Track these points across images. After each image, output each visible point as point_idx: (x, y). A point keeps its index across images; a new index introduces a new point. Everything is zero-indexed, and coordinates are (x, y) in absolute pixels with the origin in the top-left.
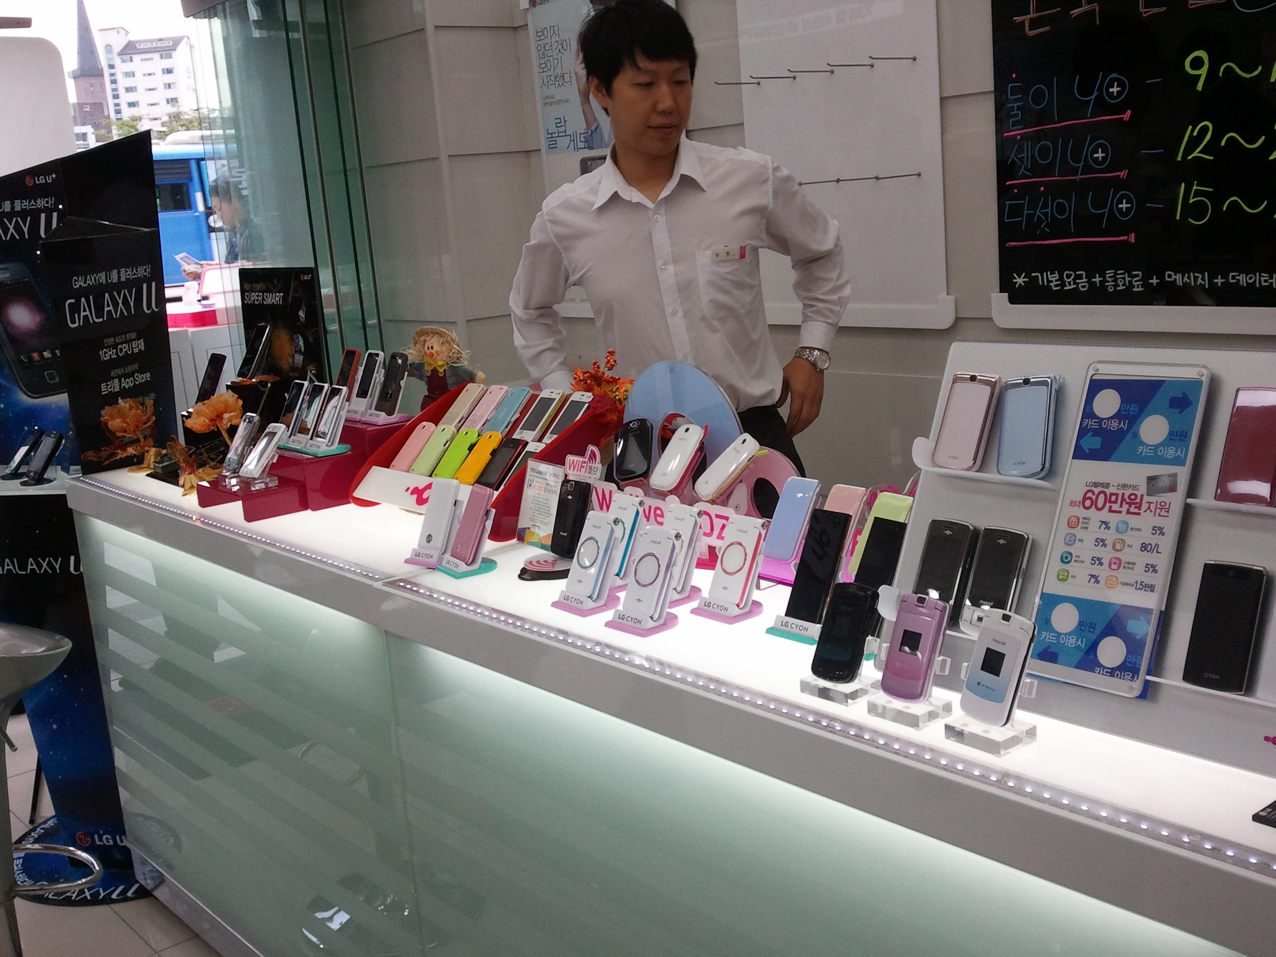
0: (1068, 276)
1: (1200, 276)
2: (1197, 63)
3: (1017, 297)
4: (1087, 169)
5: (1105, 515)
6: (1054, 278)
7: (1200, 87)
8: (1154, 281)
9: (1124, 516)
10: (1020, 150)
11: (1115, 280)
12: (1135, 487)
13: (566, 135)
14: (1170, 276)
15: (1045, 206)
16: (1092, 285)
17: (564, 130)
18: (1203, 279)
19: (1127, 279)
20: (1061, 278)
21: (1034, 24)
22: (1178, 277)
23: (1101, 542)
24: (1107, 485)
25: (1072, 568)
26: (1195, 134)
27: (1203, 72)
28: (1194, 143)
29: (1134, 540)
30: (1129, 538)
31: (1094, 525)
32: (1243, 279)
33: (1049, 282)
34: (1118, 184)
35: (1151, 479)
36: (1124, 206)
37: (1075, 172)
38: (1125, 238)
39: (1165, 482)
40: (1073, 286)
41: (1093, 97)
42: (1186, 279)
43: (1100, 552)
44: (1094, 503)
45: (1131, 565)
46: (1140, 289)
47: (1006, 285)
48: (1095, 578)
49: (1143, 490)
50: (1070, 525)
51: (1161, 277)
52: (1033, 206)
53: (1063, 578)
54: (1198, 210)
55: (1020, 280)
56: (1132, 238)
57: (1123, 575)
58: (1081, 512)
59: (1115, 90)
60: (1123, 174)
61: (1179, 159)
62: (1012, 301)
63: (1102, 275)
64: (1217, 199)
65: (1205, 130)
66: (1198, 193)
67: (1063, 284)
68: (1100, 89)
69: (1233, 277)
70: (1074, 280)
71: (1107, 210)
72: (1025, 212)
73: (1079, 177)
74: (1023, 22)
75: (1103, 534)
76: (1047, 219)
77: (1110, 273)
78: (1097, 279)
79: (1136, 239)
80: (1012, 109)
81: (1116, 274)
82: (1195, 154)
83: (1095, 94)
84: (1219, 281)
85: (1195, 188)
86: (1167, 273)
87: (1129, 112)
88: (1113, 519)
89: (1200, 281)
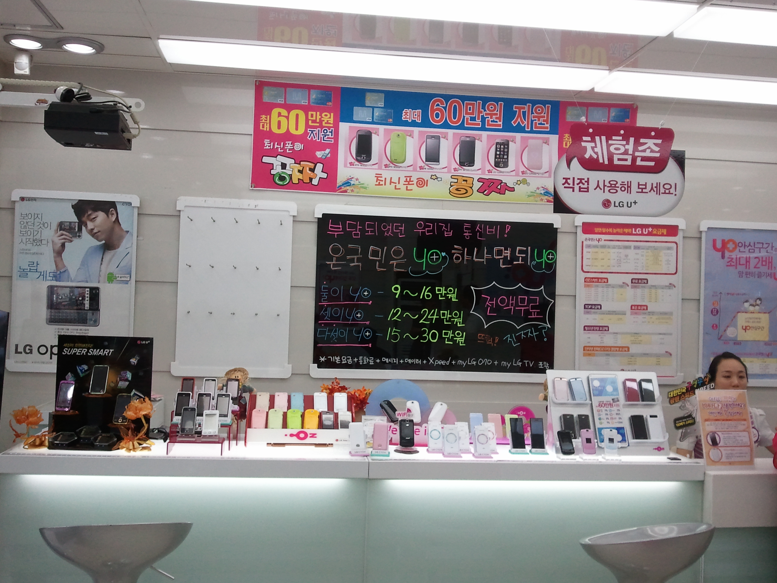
0: (344, 358)
1: (395, 359)
2: (396, 289)
3: (321, 365)
4: (353, 320)
5: (605, 408)
6: (338, 359)
7: (397, 297)
8: (378, 361)
9: (610, 408)
10: (326, 310)
11: (363, 360)
12: (610, 401)
13: (37, 272)
14: (384, 359)
15: (335, 331)
16: (353, 362)
17: (36, 269)
18: (396, 361)
19: (368, 360)
20: (341, 359)
21: (334, 265)
22: (387, 359)
23: (607, 414)
24: (603, 402)
25: (602, 421)
26: (395, 312)
27: (398, 292)
28: (394, 314)
29: (614, 413)
30: (613, 412)
31: (604, 411)
32: (410, 361)
33: (335, 360)
34: (366, 327)
35: (613, 399)
36: (368, 334)
37: (349, 320)
38: (367, 345)
39: (616, 400)
40: (345, 362)
41: (357, 295)
42: (390, 361)
43: (607, 416)
44: (602, 406)
45: (615, 418)
46: (373, 364)
47: (316, 360)
48: (608, 422)
49: (612, 402)
50: (598, 411)
51: (381, 359)
52: (330, 331)
53: (601, 423)
54: (395, 337)
55: (323, 359)
56: (370, 345)
57: (614, 421)
58: (599, 408)
59: (366, 293)
60: (368, 323)
61: (389, 319)
62: (319, 367)
63: (358, 358)
64: (402, 334)
65: (398, 311)
66: (395, 332)
67: (342, 361)
68: (360, 292)
69: (407, 360)
70: (346, 360)
71: (361, 335)
72: (327, 333)
73: (350, 322)
74: (330, 264)
75: (606, 412)
76: (336, 336)
77: (361, 358)
78: (356, 360)
79: (372, 345)
80: (323, 295)
81: (363, 358)
82: (395, 318)
83: (358, 294)
84: (402, 361)
85: (394, 330)
86: (383, 358)
87: (371, 302)
88: (608, 409)
89: (395, 361)
